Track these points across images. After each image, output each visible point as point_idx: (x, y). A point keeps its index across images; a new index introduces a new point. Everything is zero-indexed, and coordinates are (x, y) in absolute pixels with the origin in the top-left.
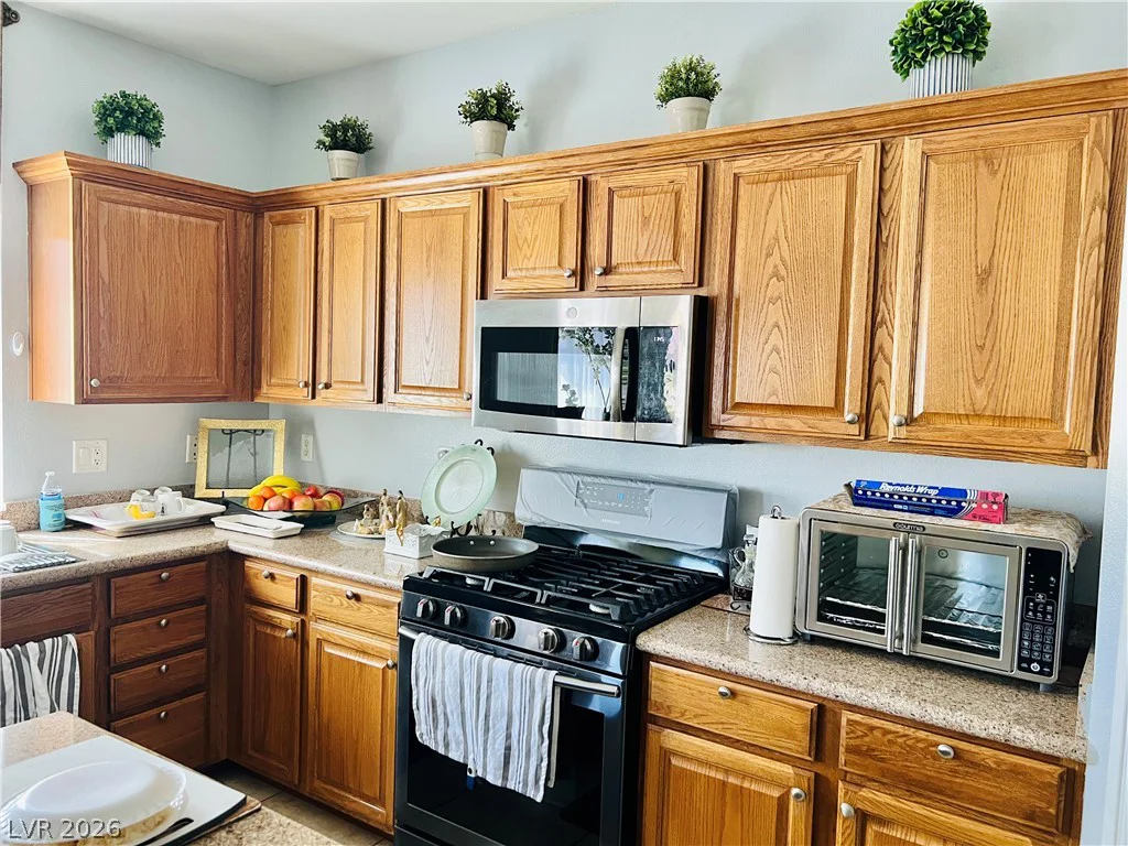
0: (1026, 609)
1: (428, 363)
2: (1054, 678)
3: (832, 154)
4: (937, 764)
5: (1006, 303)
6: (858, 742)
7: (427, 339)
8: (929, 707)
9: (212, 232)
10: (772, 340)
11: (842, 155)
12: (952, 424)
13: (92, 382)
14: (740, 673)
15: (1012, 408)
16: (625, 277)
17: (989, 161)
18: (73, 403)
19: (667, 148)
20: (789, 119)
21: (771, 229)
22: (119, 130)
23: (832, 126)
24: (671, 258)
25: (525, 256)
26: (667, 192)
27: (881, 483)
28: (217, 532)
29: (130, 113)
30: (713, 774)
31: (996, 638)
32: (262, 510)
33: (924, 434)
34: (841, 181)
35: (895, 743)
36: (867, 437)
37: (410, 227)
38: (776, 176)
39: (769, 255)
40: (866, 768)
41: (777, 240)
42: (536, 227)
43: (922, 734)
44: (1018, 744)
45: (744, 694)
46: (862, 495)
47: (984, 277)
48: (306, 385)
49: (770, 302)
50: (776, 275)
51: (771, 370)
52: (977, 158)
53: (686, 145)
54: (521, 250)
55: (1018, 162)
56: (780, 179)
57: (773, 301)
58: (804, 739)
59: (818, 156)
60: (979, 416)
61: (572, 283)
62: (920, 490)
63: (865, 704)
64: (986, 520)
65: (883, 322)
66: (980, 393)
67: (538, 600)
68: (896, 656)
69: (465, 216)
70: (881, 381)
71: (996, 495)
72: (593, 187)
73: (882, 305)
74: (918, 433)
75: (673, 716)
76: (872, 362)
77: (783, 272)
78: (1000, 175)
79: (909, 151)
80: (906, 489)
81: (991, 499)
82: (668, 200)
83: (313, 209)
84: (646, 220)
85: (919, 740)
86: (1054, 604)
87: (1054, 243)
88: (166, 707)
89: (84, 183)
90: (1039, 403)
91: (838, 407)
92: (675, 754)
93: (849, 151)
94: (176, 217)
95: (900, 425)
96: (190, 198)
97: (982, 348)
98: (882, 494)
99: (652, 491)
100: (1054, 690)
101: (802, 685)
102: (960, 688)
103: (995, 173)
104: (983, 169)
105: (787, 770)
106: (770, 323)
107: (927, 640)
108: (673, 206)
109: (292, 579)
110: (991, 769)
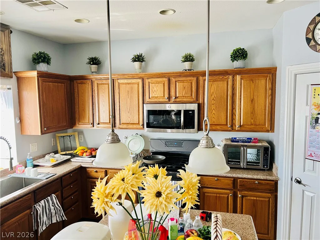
0: (264, 157)
1: (129, 118)
2: (268, 168)
3: (224, 77)
4: (255, 185)
5: (256, 105)
6: (241, 184)
7: (129, 112)
8: (254, 176)
9: (63, 87)
10: (213, 112)
11: (225, 77)
12: (248, 126)
13: (45, 129)
14: (219, 175)
15: (258, 123)
16: (180, 99)
17: (252, 80)
18: (40, 135)
19: (189, 73)
20: (215, 70)
21: (212, 91)
22: (41, 62)
23: (224, 72)
24: (190, 96)
25: (155, 94)
26: (189, 82)
27: (236, 138)
28: (72, 163)
29: (45, 58)
30: (214, 195)
31: (259, 163)
32: (83, 156)
33: (243, 129)
34: (226, 82)
35: (248, 183)
36: (232, 129)
37: (122, 87)
38: (212, 80)
39: (212, 96)
40: (243, 188)
41: (213, 93)
42: (157, 88)
43: (252, 181)
44: (268, 179)
45: (220, 179)
46: (233, 140)
47: (252, 101)
48: (92, 124)
49: (212, 104)
50: (213, 99)
51: (213, 118)
52: (250, 80)
53: (193, 73)
54: (154, 93)
55: (257, 81)
56: (213, 81)
57: (213, 104)
58: (232, 185)
59: (221, 77)
60: (252, 125)
61: (167, 100)
62: (244, 139)
63: (243, 177)
64: (255, 143)
65: (234, 108)
66: (252, 121)
67: (173, 167)
68: (244, 169)
69: (138, 84)
70: (234, 119)
71: (256, 138)
72: (171, 80)
73: (234, 105)
74: (242, 129)
75: (205, 186)
76: (233, 115)
77: (215, 99)
78: (254, 83)
79: (238, 78)
80: (241, 139)
81: (256, 139)
82: (189, 84)
83: (91, 81)
84: (185, 88)
85: (252, 182)
86: (268, 156)
87: (263, 95)
88: (73, 206)
89: (39, 78)
90: (262, 122)
91: (227, 124)
92: (206, 193)
93: (227, 77)
94: (56, 84)
95: (239, 127)
96: (58, 78)
97: (252, 113)
98: (237, 140)
99: (183, 142)
100: (268, 170)
101: (231, 176)
102: (256, 172)
103: (253, 83)
104: (251, 82)
105: (228, 191)
106: (212, 109)
107: (248, 165)
108: (191, 85)
109: (103, 171)
110: (264, 184)
